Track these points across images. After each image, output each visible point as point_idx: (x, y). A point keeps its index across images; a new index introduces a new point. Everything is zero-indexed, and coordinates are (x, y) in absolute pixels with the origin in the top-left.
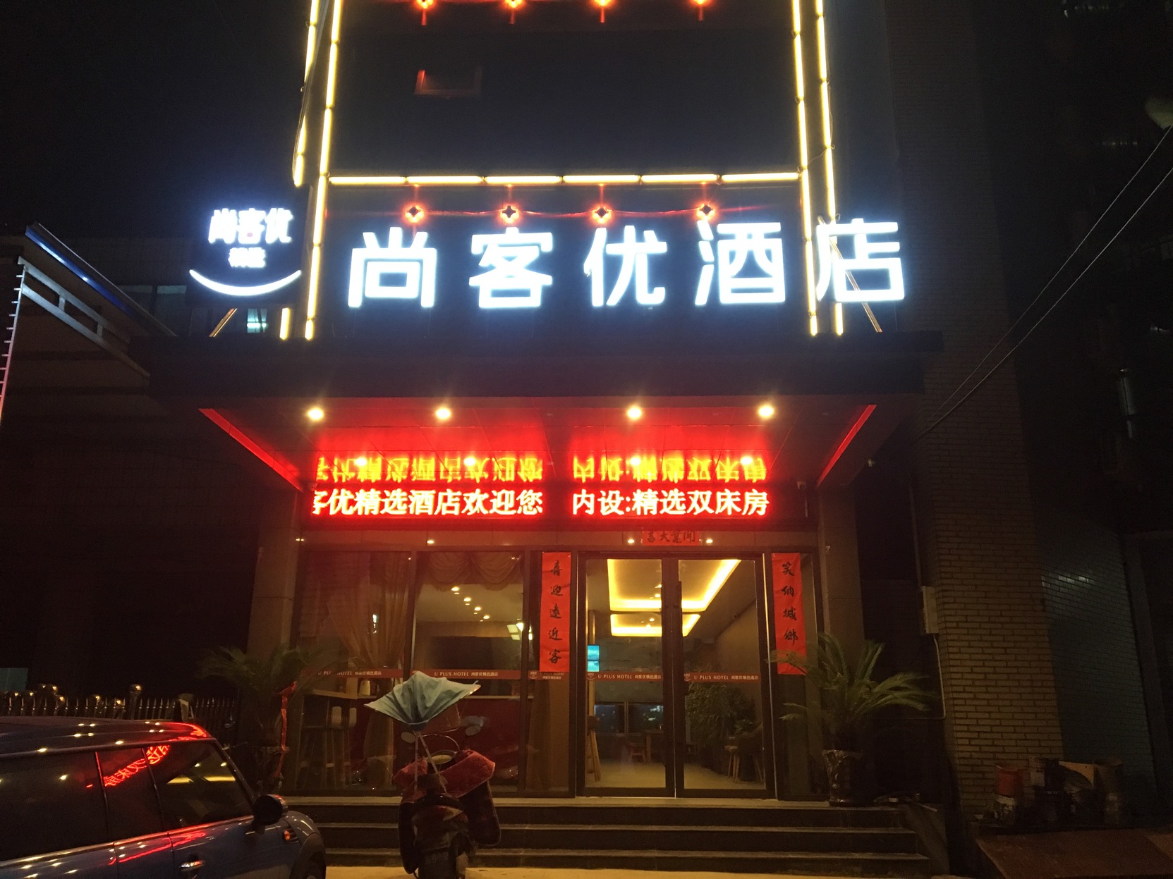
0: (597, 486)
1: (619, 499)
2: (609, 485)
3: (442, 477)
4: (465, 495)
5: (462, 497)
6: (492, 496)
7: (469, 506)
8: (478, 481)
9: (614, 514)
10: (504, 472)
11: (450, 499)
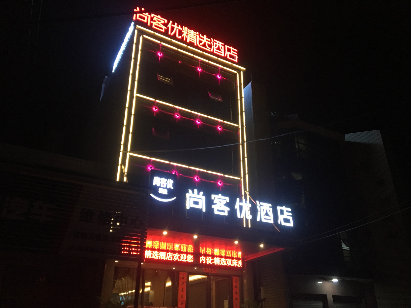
0: (206, 255)
1: (211, 259)
2: (209, 255)
3: (168, 248)
4: (174, 254)
5: (173, 255)
6: (180, 256)
7: (175, 258)
8: (177, 251)
9: (210, 264)
10: (183, 249)
11: (170, 255)
